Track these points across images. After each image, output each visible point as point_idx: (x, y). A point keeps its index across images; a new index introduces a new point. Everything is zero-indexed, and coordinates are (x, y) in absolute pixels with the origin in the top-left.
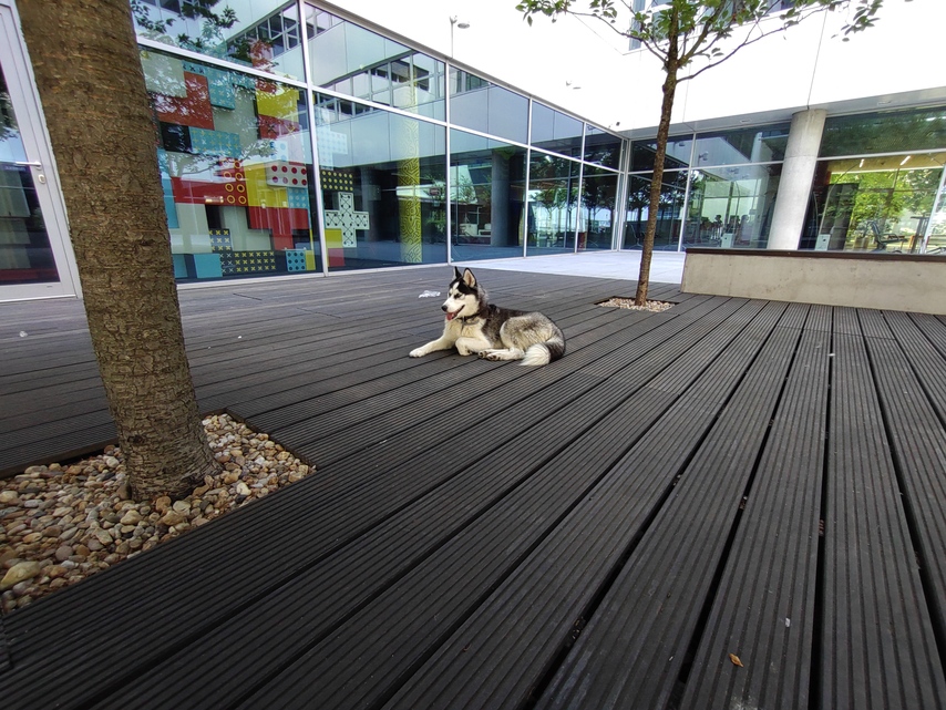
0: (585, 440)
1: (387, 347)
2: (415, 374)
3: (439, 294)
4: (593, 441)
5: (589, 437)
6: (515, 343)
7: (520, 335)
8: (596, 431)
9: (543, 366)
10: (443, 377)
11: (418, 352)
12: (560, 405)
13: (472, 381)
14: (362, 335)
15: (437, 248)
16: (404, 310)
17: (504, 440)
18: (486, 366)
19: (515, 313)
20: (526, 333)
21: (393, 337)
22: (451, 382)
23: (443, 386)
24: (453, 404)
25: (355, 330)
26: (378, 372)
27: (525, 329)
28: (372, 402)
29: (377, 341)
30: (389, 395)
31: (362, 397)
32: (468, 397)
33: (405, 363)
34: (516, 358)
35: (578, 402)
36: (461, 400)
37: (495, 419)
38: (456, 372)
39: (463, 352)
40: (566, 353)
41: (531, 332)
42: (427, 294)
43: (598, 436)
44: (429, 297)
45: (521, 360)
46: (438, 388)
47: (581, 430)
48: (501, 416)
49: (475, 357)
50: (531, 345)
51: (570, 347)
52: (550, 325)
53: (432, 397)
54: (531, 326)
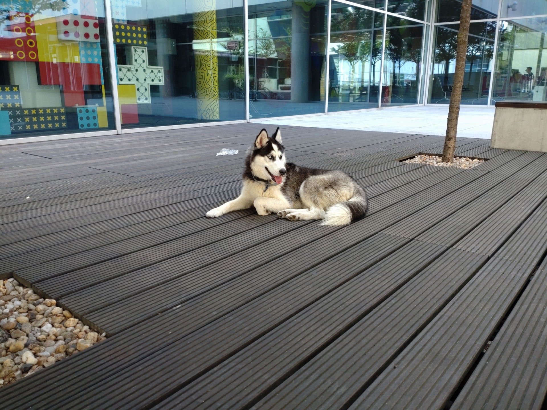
0: (389, 305)
1: (182, 207)
2: (212, 235)
3: (237, 152)
4: (397, 305)
5: (393, 301)
6: (315, 203)
7: (320, 194)
8: (401, 295)
9: (344, 226)
10: (241, 238)
11: (216, 212)
12: (363, 267)
13: (271, 242)
14: (157, 195)
15: (235, 104)
16: (201, 168)
17: (304, 304)
18: (285, 226)
19: (315, 172)
20: (326, 192)
21: (189, 197)
22: (249, 243)
23: (241, 248)
24: (250, 266)
25: (150, 189)
26: (173, 233)
27: (326, 188)
28: (165, 265)
29: (172, 201)
30: (184, 257)
31: (155, 260)
32: (266, 258)
33: (201, 224)
34: (316, 218)
35: (382, 264)
36: (259, 261)
37: (294, 281)
38: (254, 233)
39: (261, 212)
40: (369, 213)
41: (332, 192)
42: (224, 152)
43: (403, 300)
44: (227, 156)
45: (320, 220)
46: (235, 250)
47: (385, 294)
48: (300, 278)
49: (274, 218)
50: (331, 204)
51: (373, 207)
52: (352, 184)
53: (229, 259)
54: (332, 185)
